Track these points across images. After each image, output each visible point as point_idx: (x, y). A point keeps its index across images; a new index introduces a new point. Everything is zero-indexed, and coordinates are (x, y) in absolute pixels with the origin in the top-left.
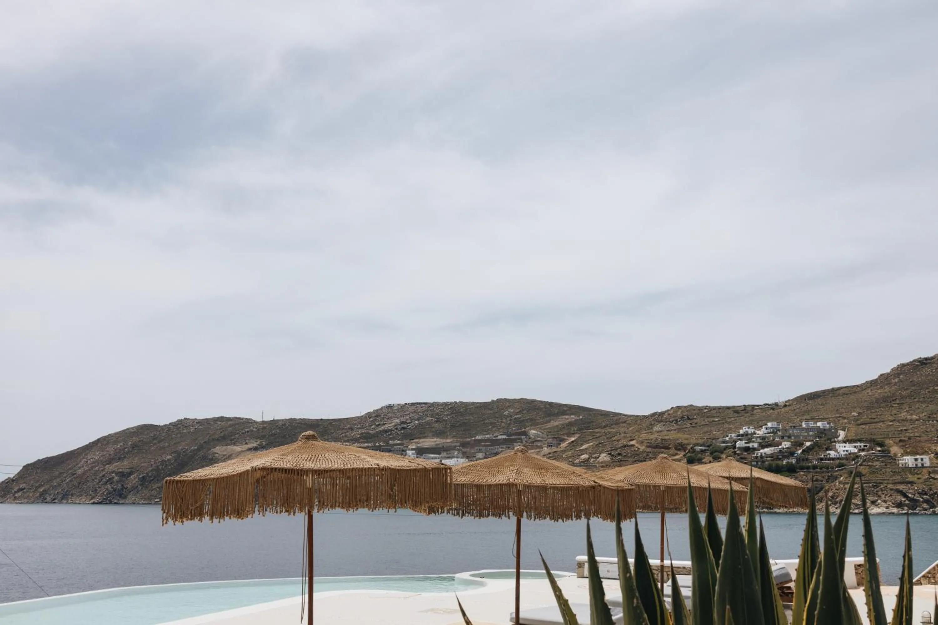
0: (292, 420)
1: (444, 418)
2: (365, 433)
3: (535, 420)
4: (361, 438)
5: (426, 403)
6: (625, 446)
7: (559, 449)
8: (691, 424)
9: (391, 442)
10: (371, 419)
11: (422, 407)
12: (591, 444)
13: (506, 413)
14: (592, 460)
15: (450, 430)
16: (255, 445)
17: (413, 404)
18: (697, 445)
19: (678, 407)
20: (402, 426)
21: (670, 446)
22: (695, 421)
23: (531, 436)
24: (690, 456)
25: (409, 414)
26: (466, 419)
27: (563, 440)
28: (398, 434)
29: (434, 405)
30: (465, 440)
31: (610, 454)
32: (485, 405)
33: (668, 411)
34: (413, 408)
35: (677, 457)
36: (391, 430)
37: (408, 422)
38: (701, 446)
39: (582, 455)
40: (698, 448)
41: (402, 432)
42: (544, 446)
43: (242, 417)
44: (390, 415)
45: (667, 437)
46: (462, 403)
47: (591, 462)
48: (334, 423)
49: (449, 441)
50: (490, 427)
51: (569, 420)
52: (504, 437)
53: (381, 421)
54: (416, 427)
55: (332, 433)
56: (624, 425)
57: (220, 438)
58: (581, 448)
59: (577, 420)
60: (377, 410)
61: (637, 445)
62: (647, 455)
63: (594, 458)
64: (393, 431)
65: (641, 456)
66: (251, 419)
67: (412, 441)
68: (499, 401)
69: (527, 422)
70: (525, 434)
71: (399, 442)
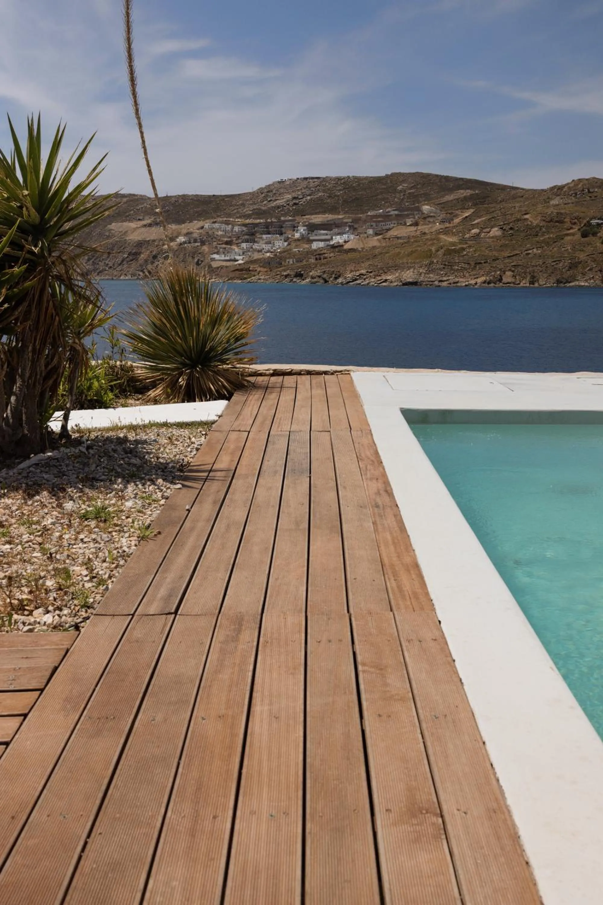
0: (184, 197)
1: (336, 194)
2: (257, 209)
3: (430, 195)
4: (253, 214)
5: (318, 178)
6: (518, 220)
7: (451, 225)
8: (591, 197)
9: (282, 218)
10: (263, 195)
11: (314, 182)
12: (484, 219)
13: (400, 188)
14: (483, 234)
15: (342, 205)
16: (149, 221)
17: (306, 179)
18: (595, 218)
19: (579, 179)
20: (294, 201)
21: (566, 220)
22: (595, 195)
23: (425, 212)
24: (586, 230)
25: (301, 189)
26: (359, 194)
27: (456, 216)
28: (289, 210)
29: (325, 179)
30: (357, 216)
31: (502, 228)
32: (379, 180)
33: (568, 184)
34: (306, 182)
35: (571, 231)
36: (283, 206)
37: (300, 197)
38: (598, 219)
39: (473, 229)
40: (594, 222)
41: (294, 208)
42: (437, 221)
43: (136, 193)
44: (282, 190)
45: (563, 211)
46: (355, 178)
47: (482, 236)
48: (226, 199)
49: (340, 217)
50: (383, 202)
51: (465, 194)
52: (396, 212)
53: (273, 197)
54: (308, 202)
55: (225, 210)
56: (521, 199)
57: (115, 215)
58: (473, 223)
59: (473, 194)
60: (269, 185)
61: (530, 219)
62: (540, 229)
63: (485, 233)
64: (285, 206)
65: (533, 230)
66: (145, 196)
67: (303, 217)
68: (393, 175)
69: (421, 197)
70: (418, 209)
71: (290, 218)
